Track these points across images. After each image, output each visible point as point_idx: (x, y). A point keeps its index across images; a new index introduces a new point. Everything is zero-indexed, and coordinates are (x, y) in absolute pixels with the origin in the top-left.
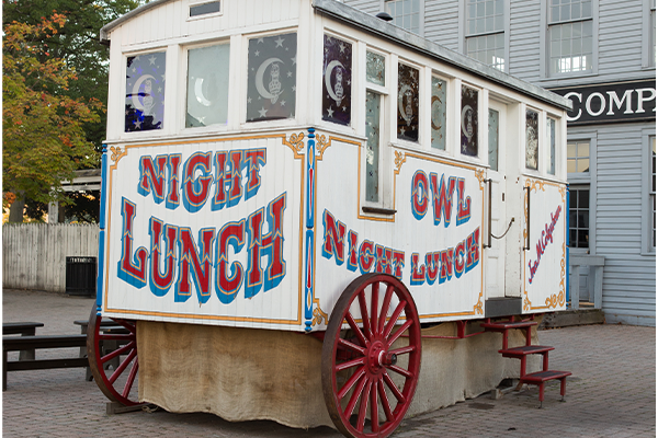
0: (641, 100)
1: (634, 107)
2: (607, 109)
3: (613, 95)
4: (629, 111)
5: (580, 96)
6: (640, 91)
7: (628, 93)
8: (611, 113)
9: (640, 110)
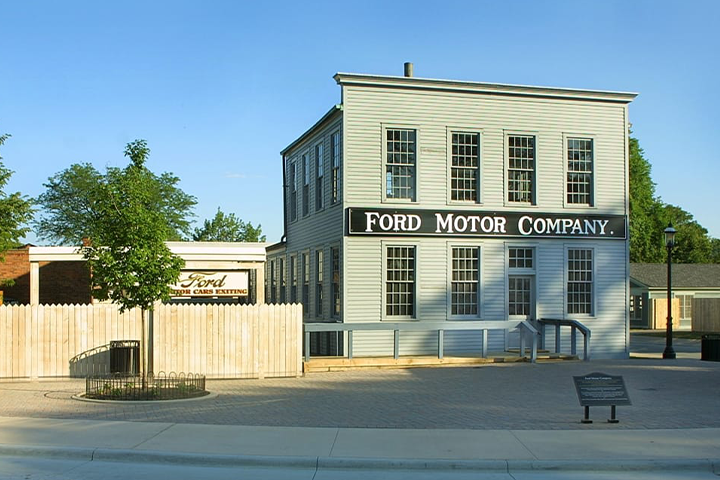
0: (565, 226)
1: (561, 230)
2: (546, 230)
3: (549, 221)
4: (558, 232)
5: (530, 220)
6: (564, 221)
7: (558, 221)
8: (548, 232)
9: (564, 232)
